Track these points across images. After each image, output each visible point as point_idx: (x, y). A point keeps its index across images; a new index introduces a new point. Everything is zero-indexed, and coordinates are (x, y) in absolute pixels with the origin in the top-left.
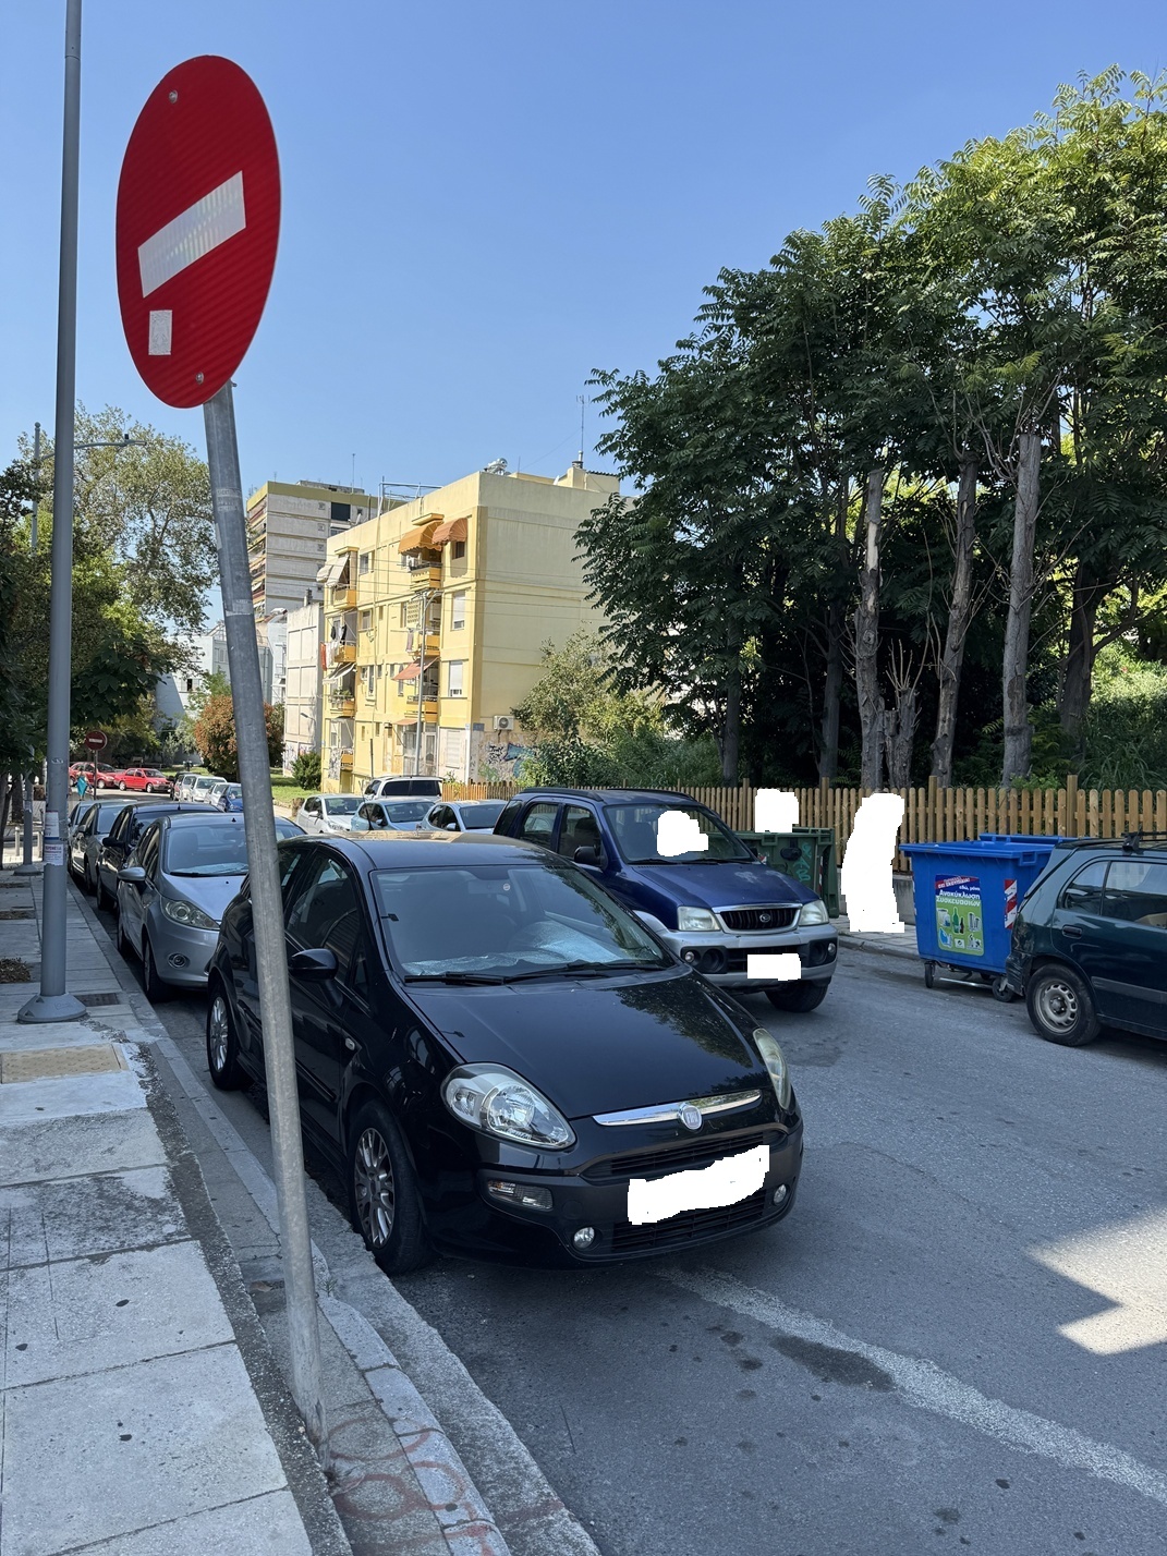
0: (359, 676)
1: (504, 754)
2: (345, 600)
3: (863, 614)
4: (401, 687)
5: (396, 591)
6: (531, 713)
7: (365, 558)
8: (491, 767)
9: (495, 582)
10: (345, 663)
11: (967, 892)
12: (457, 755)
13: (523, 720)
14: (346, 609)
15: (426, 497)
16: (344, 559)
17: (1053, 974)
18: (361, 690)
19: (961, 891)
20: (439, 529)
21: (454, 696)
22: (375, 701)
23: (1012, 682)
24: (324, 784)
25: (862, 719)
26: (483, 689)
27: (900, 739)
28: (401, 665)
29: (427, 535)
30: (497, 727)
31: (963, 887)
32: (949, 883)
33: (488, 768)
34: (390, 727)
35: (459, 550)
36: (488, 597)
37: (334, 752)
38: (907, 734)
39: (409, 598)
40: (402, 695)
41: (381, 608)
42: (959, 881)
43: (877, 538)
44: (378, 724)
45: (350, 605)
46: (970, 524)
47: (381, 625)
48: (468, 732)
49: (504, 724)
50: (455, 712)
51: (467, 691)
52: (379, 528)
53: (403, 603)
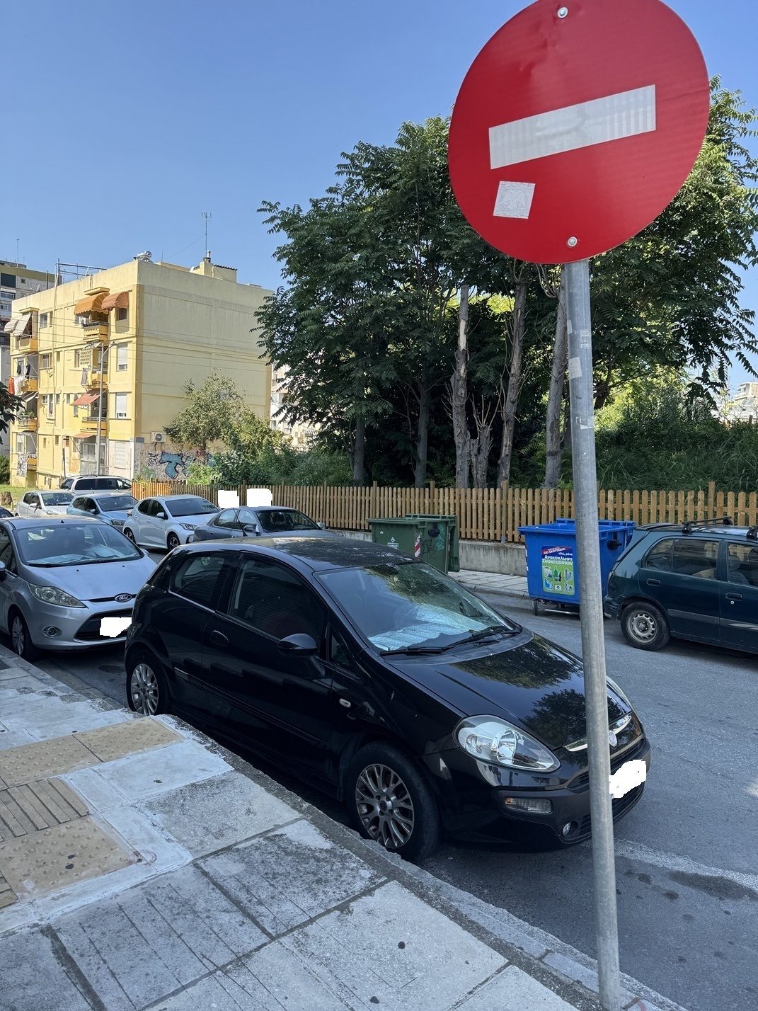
0: (40, 401)
1: (159, 459)
2: (29, 346)
3: (458, 378)
4: (76, 410)
5: (70, 341)
6: (179, 430)
7: (44, 317)
8: (150, 468)
9: (150, 338)
10: (29, 392)
11: (563, 556)
12: (124, 460)
13: (173, 435)
14: (28, 353)
15: (94, 275)
16: (28, 317)
17: (640, 608)
18: (43, 412)
19: (560, 556)
20: (106, 299)
21: (119, 417)
22: (54, 420)
23: (552, 423)
24: (12, 480)
25: (457, 444)
26: (143, 413)
27: (481, 457)
28: (76, 395)
29: (98, 302)
30: (153, 440)
31: (561, 554)
32: (551, 551)
33: (147, 469)
34: (67, 438)
35: (122, 314)
36: (145, 348)
37: (22, 457)
38: (485, 454)
39: (83, 346)
40: (77, 416)
41: (58, 353)
42: (558, 550)
43: (465, 330)
44: (57, 437)
45: (33, 350)
46: (522, 324)
47: (59, 366)
48: (132, 444)
49: (159, 438)
50: (121, 430)
51: (131, 413)
52: (56, 296)
53: (76, 350)
